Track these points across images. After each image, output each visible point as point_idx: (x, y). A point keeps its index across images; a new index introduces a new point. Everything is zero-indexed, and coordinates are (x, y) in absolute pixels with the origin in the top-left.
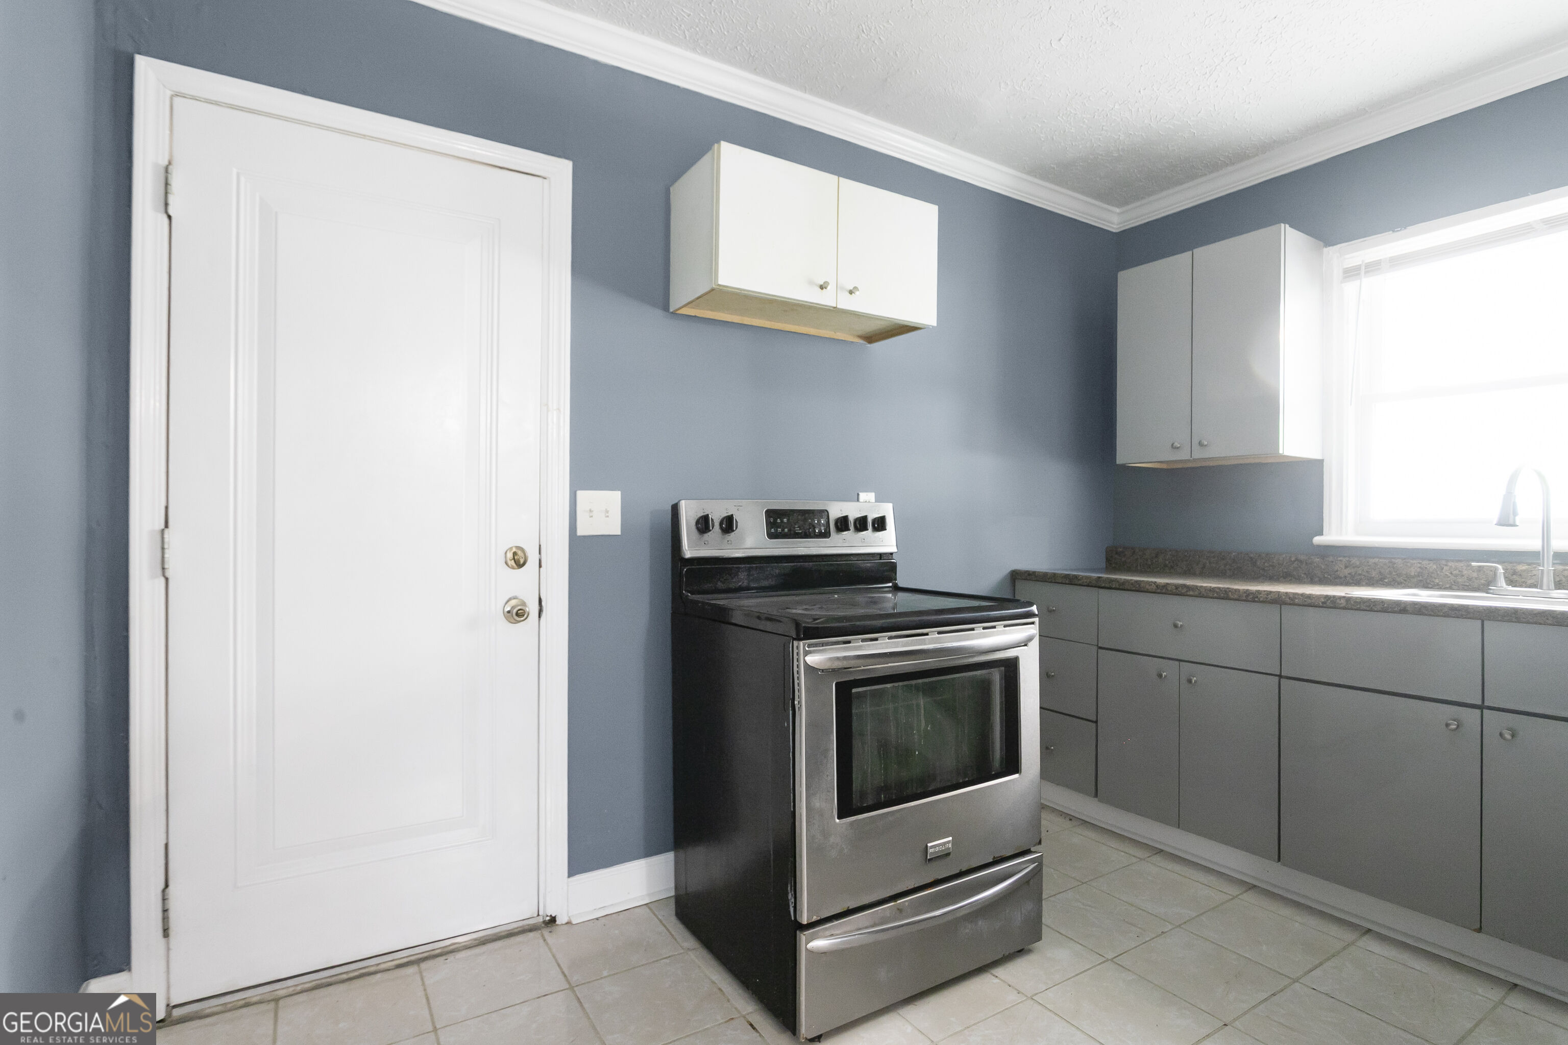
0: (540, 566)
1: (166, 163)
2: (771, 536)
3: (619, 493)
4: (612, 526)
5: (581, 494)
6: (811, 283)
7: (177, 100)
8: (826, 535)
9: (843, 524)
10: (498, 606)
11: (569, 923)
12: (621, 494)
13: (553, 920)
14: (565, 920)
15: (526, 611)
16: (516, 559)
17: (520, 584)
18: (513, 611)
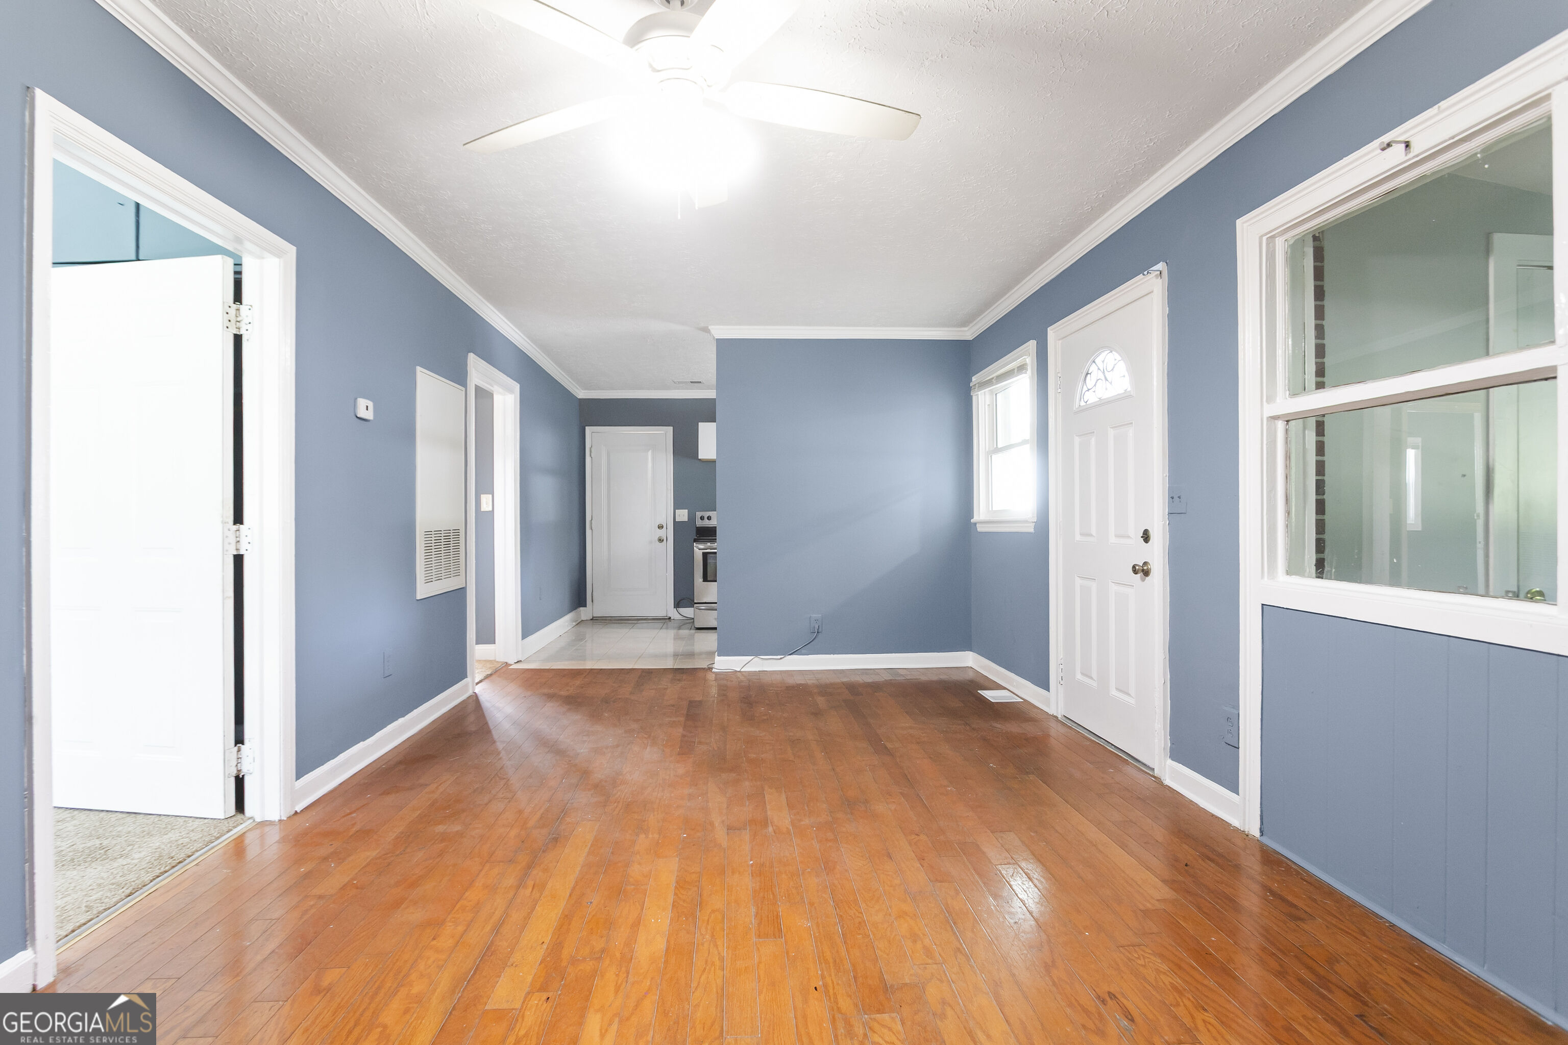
0: (666, 529)
1: (590, 447)
3: (686, 510)
5: (677, 511)
7: (594, 434)
10: (657, 538)
11: (674, 619)
13: (670, 618)
15: (663, 540)
16: (660, 527)
17: (661, 533)
18: (660, 540)
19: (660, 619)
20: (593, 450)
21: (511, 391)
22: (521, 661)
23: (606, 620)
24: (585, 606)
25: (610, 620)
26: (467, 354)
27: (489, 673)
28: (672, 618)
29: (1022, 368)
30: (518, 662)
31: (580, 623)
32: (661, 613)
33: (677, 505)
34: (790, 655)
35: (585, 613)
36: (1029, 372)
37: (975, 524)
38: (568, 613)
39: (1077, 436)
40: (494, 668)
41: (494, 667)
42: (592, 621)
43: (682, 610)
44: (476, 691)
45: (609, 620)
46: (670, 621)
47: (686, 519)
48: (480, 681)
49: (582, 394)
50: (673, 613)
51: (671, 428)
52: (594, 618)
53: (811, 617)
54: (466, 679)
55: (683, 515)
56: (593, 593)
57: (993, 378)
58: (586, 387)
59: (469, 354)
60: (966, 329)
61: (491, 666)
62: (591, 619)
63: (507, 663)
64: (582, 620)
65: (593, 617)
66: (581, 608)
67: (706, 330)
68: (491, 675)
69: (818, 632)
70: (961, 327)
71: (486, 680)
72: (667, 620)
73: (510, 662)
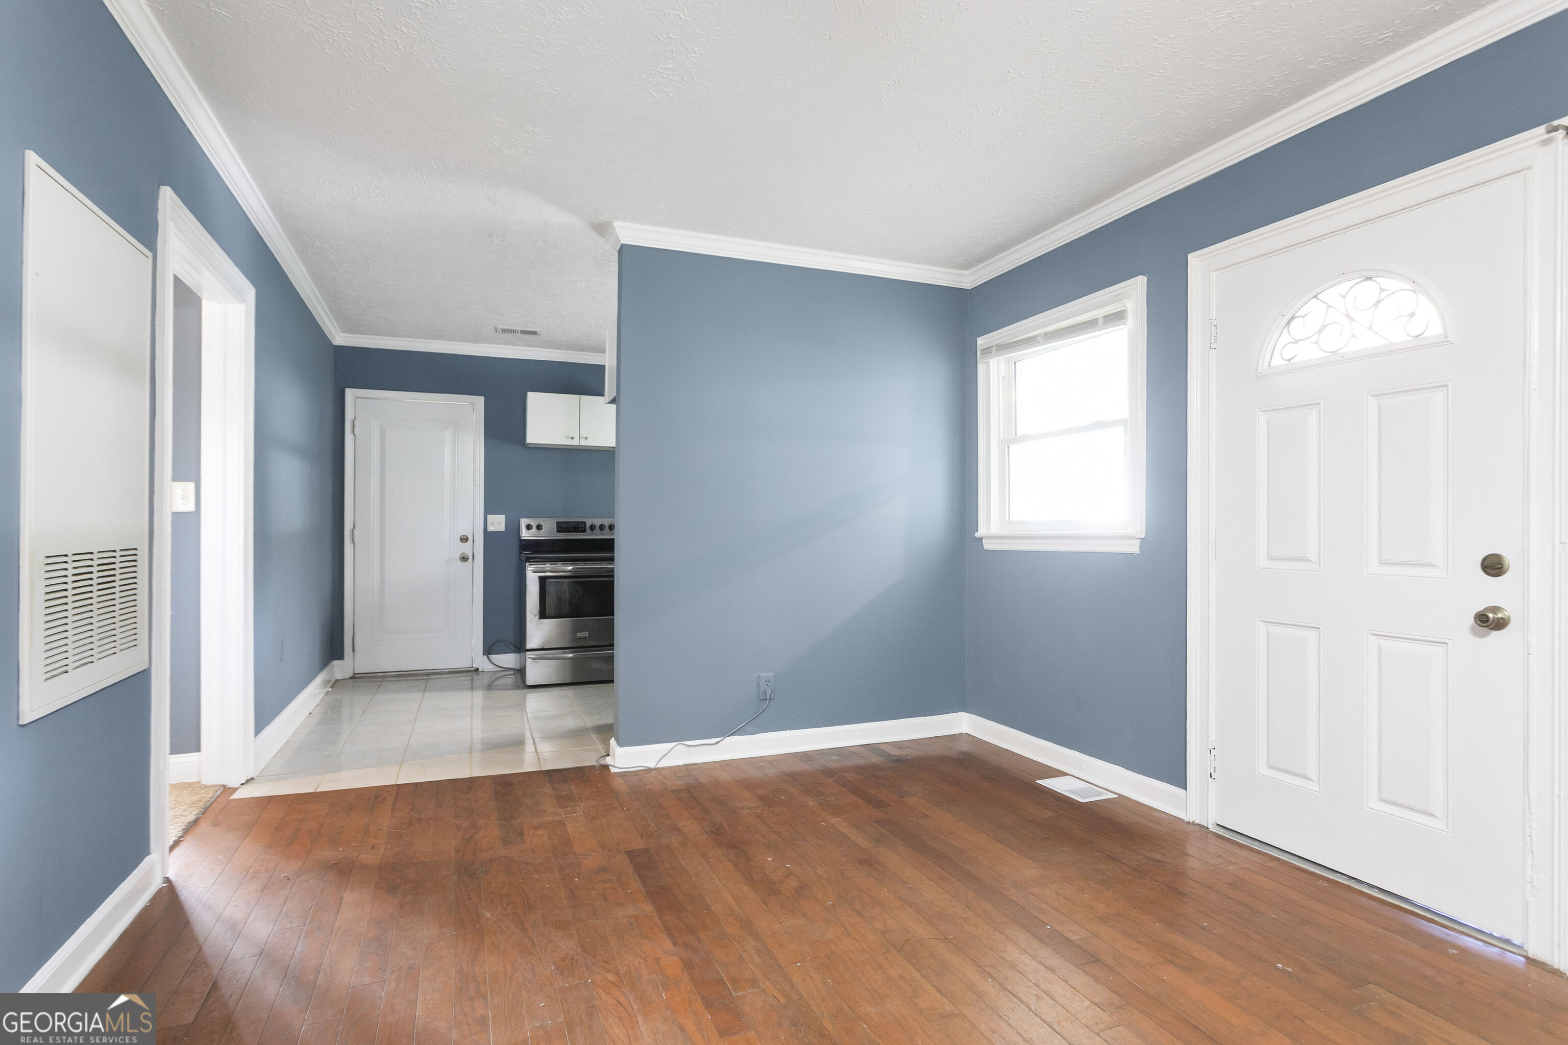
0: (473, 542)
1: (353, 419)
2: (558, 531)
3: (504, 516)
4: (501, 528)
5: (489, 516)
6: (568, 437)
7: (357, 399)
8: (584, 531)
9: (592, 527)
10: (457, 556)
11: (483, 671)
12: (505, 517)
13: (477, 670)
14: (482, 670)
15: (468, 559)
16: (464, 539)
17: (466, 548)
18: (464, 558)
19: (462, 672)
20: (357, 424)
21: (241, 298)
22: (252, 779)
23: (376, 677)
24: (341, 657)
25: (384, 677)
26: (159, 187)
27: (192, 818)
28: (480, 670)
29: (1117, 317)
30: (248, 781)
31: (336, 684)
32: (463, 664)
33: (490, 508)
34: (728, 736)
35: (340, 669)
36: (1130, 321)
37: (981, 539)
38: (318, 673)
39: (1263, 411)
40: (201, 804)
41: (200, 800)
42: (353, 680)
43: (495, 658)
44: (171, 875)
45: (380, 677)
46: (478, 674)
47: (503, 529)
48: (176, 843)
49: (340, 338)
50: (482, 663)
51: (482, 399)
52: (356, 676)
53: (759, 676)
54: (147, 858)
55: (498, 523)
56: (355, 638)
57: (1037, 336)
58: (349, 327)
59: (162, 187)
60: (966, 272)
61: (195, 798)
62: (352, 678)
63: (224, 786)
64: (337, 680)
65: (354, 674)
66: (335, 662)
67: (602, 229)
68: (195, 822)
69: (770, 699)
70: (960, 269)
71: (189, 838)
72: (474, 673)
73: (231, 784)
